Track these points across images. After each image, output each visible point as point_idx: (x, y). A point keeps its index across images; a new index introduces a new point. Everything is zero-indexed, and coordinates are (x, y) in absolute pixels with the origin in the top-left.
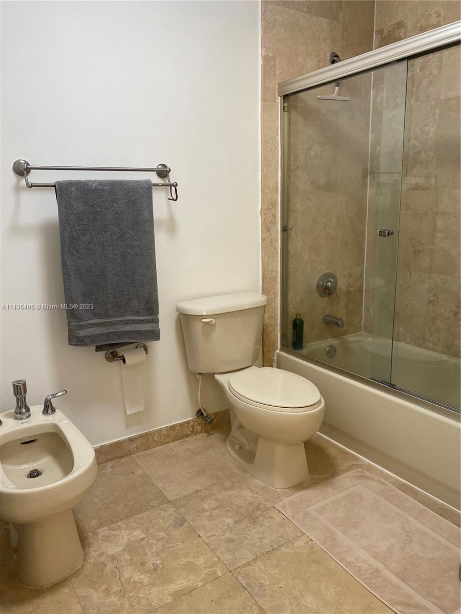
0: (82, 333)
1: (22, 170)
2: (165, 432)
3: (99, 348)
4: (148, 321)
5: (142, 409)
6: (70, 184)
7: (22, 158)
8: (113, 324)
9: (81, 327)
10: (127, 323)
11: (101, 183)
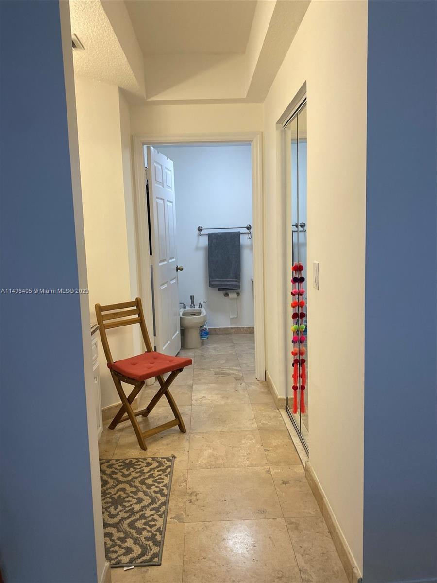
0: (213, 283)
1: (200, 229)
2: (246, 329)
3: (219, 289)
4: (237, 281)
5: (236, 317)
6: (212, 234)
7: (201, 226)
8: (223, 281)
9: (213, 281)
10: (228, 281)
11: (223, 233)
